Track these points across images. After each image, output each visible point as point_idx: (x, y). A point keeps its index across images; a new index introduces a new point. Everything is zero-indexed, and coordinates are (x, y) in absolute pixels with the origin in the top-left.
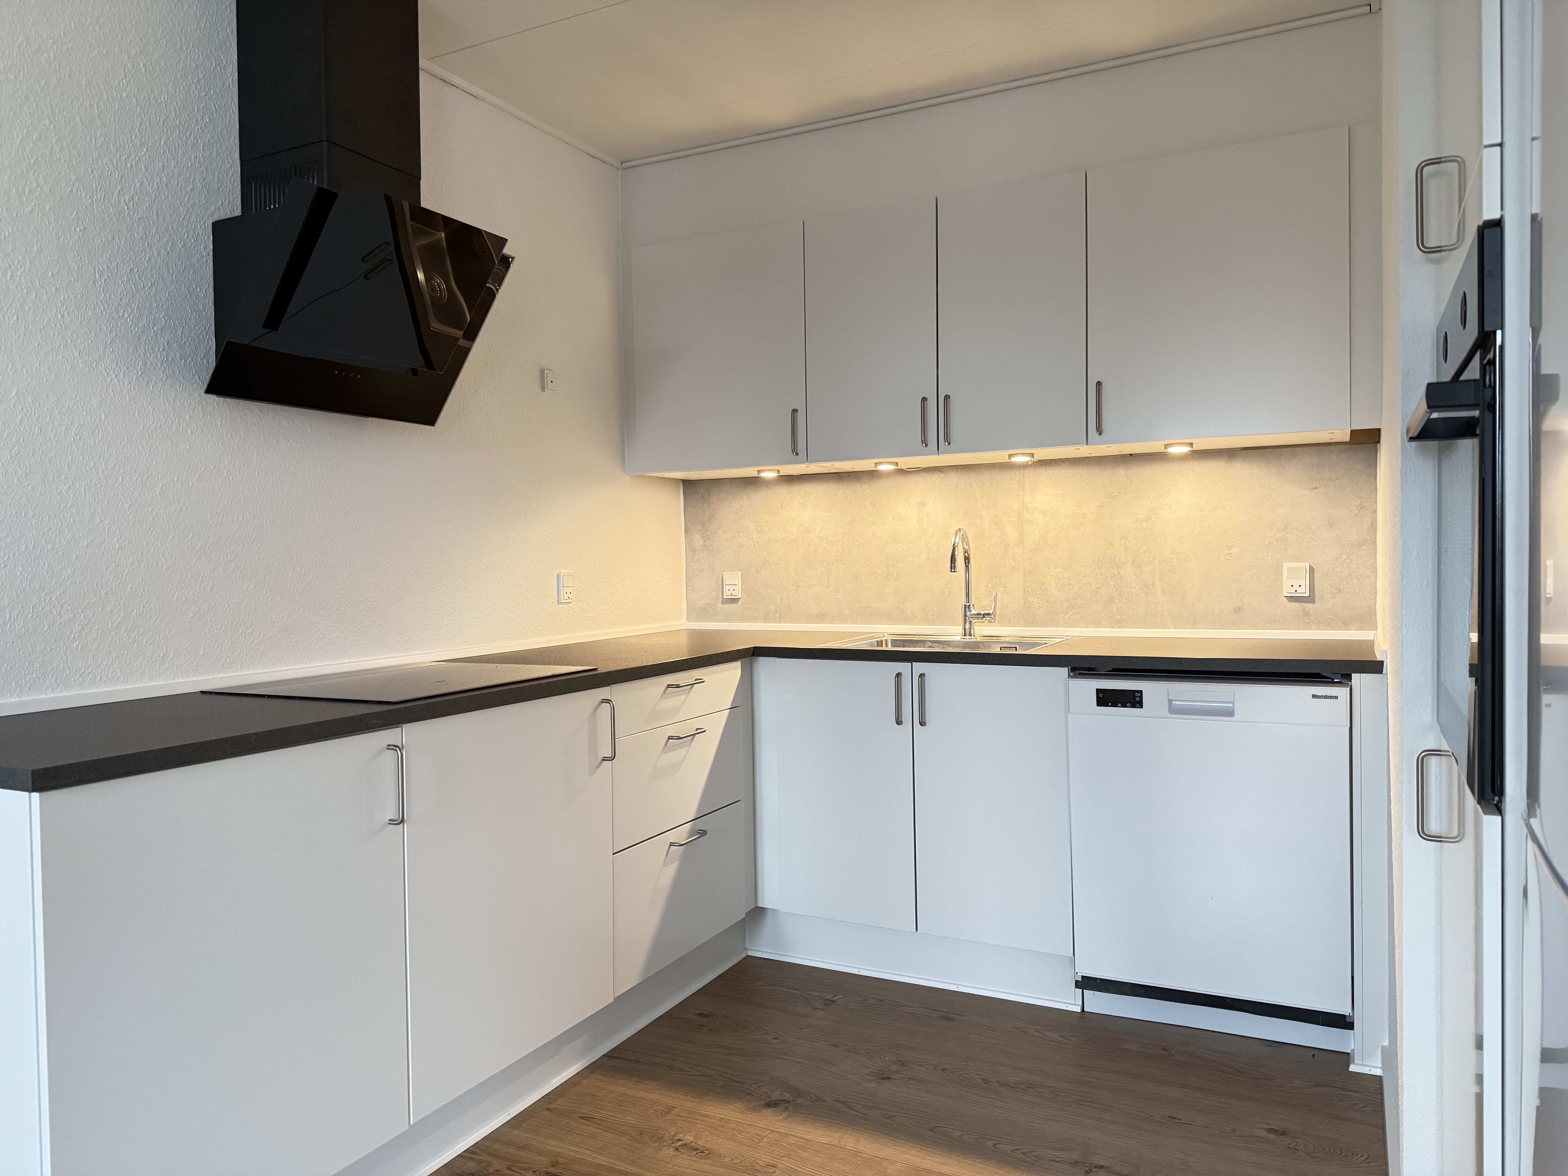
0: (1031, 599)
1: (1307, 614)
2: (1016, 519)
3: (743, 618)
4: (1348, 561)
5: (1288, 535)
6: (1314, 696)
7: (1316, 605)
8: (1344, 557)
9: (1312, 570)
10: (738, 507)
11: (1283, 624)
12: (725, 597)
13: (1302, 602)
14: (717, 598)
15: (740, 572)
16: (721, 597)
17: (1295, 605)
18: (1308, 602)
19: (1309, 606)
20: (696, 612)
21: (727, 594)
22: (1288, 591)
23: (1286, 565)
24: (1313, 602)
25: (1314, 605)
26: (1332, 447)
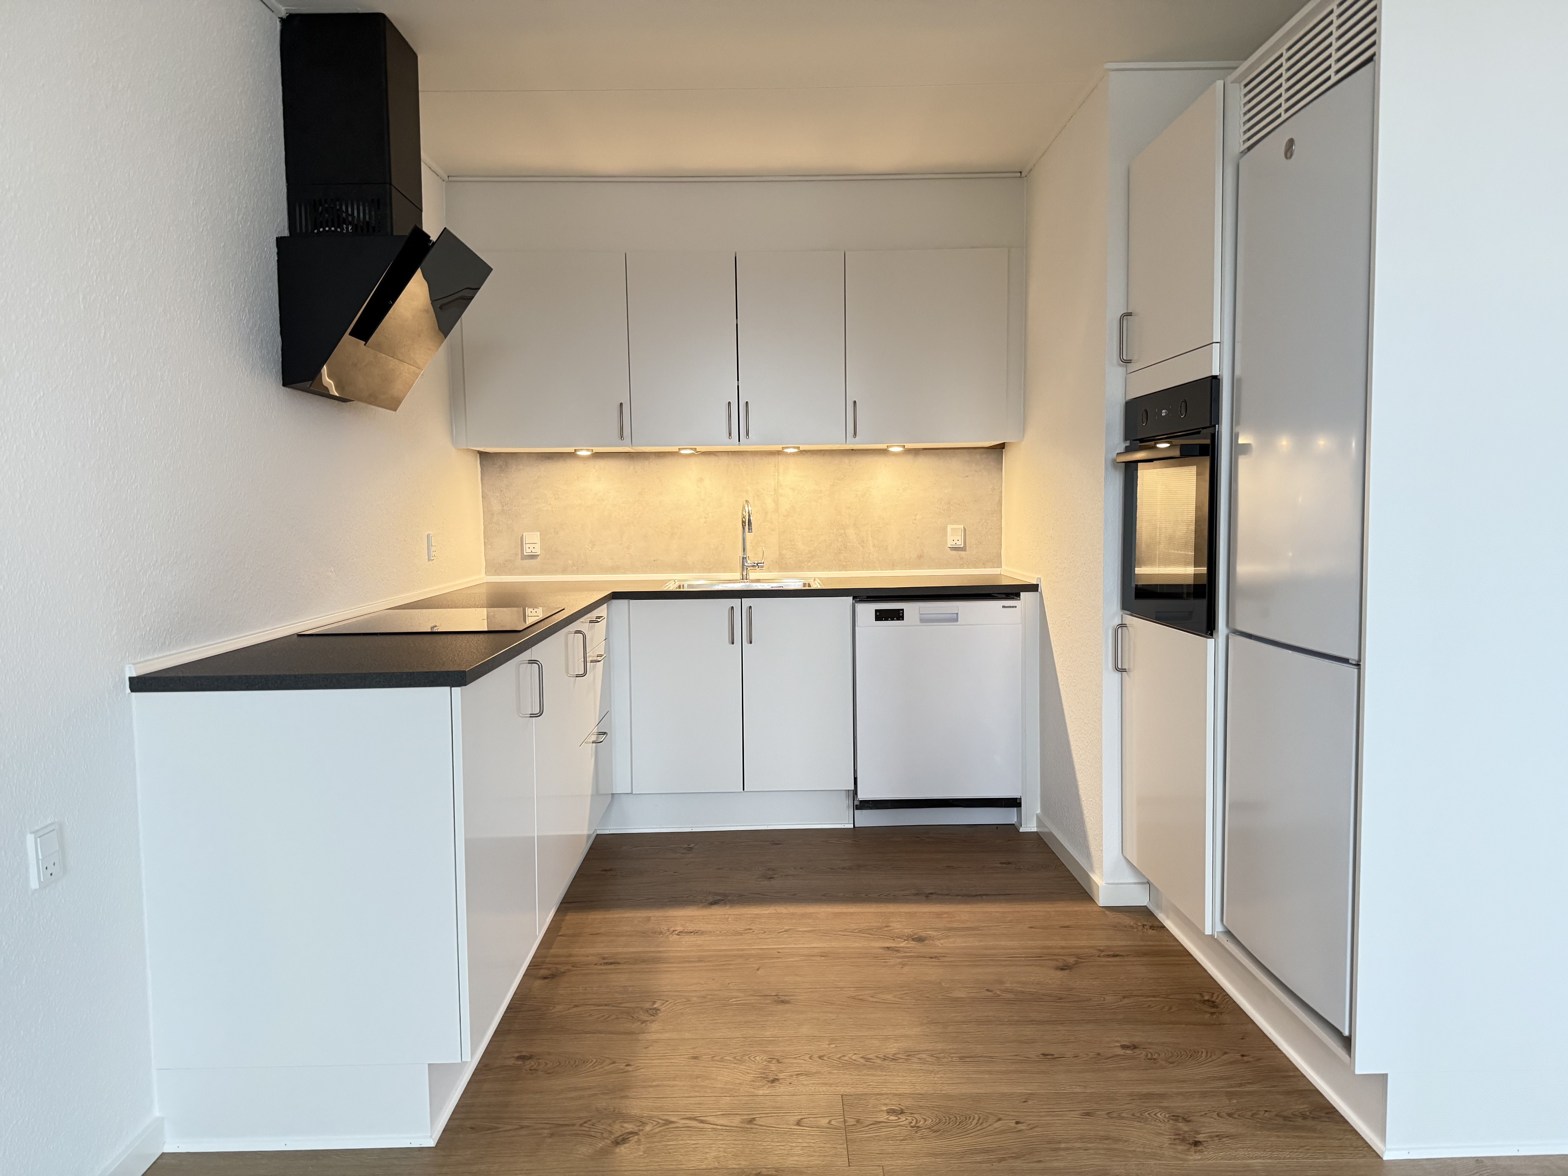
0: (784, 552)
1: (962, 558)
2: (773, 493)
3: (542, 572)
4: (985, 524)
5: (950, 507)
6: (1004, 607)
7: (967, 552)
8: (983, 521)
9: (965, 529)
10: (536, 477)
11: (947, 565)
12: (525, 554)
13: (959, 551)
14: (517, 555)
15: (539, 533)
16: (520, 554)
17: (955, 552)
18: (962, 551)
19: (962, 553)
20: (492, 567)
21: (527, 551)
22: (950, 543)
23: (949, 527)
24: (965, 550)
25: (966, 552)
26: (977, 450)
